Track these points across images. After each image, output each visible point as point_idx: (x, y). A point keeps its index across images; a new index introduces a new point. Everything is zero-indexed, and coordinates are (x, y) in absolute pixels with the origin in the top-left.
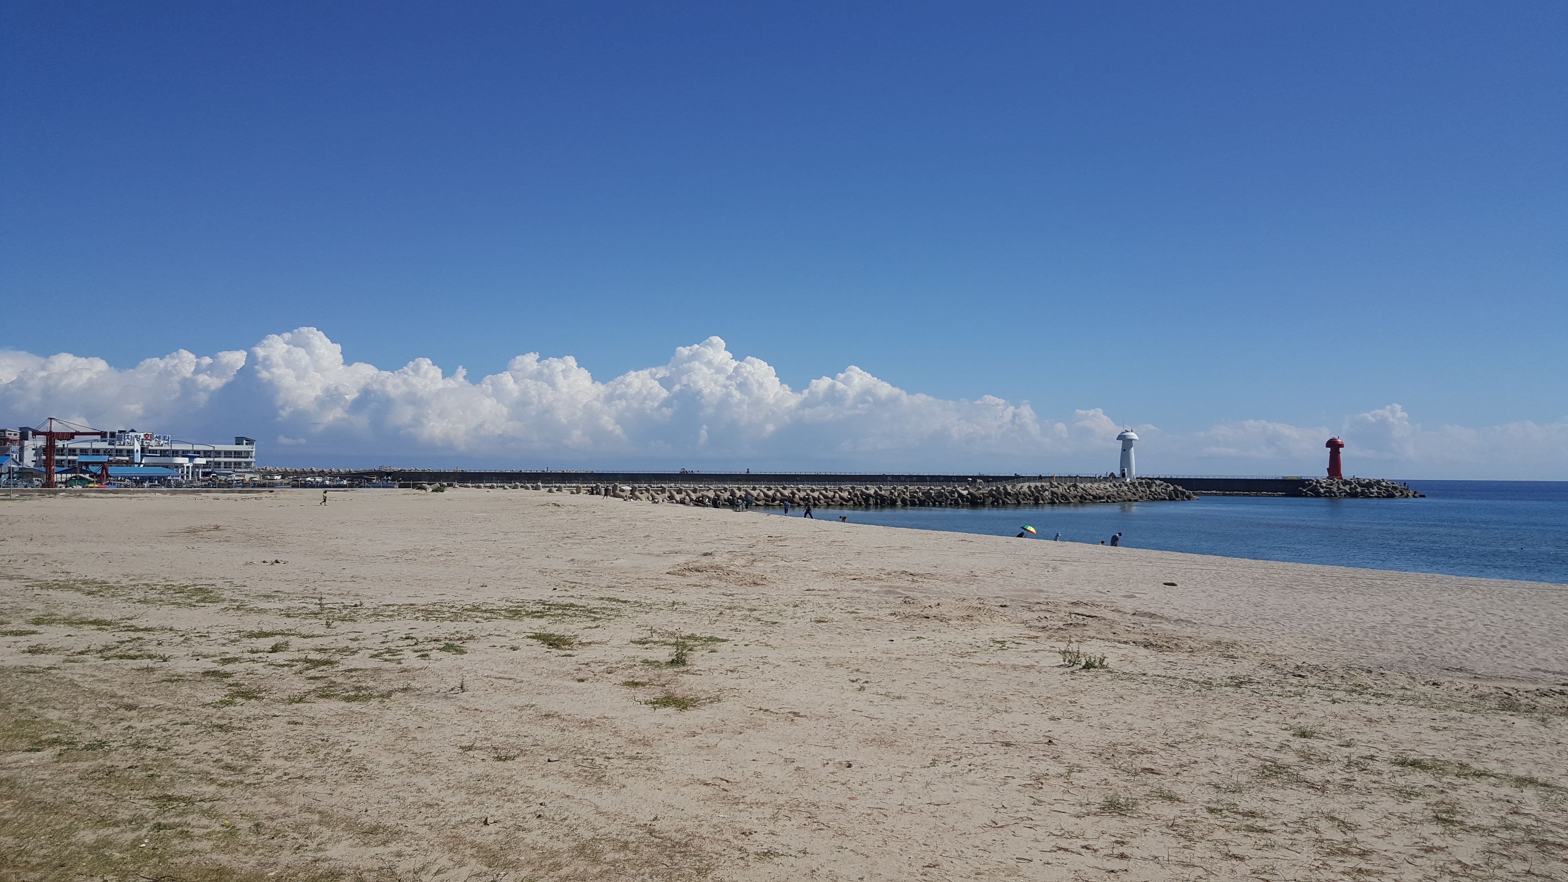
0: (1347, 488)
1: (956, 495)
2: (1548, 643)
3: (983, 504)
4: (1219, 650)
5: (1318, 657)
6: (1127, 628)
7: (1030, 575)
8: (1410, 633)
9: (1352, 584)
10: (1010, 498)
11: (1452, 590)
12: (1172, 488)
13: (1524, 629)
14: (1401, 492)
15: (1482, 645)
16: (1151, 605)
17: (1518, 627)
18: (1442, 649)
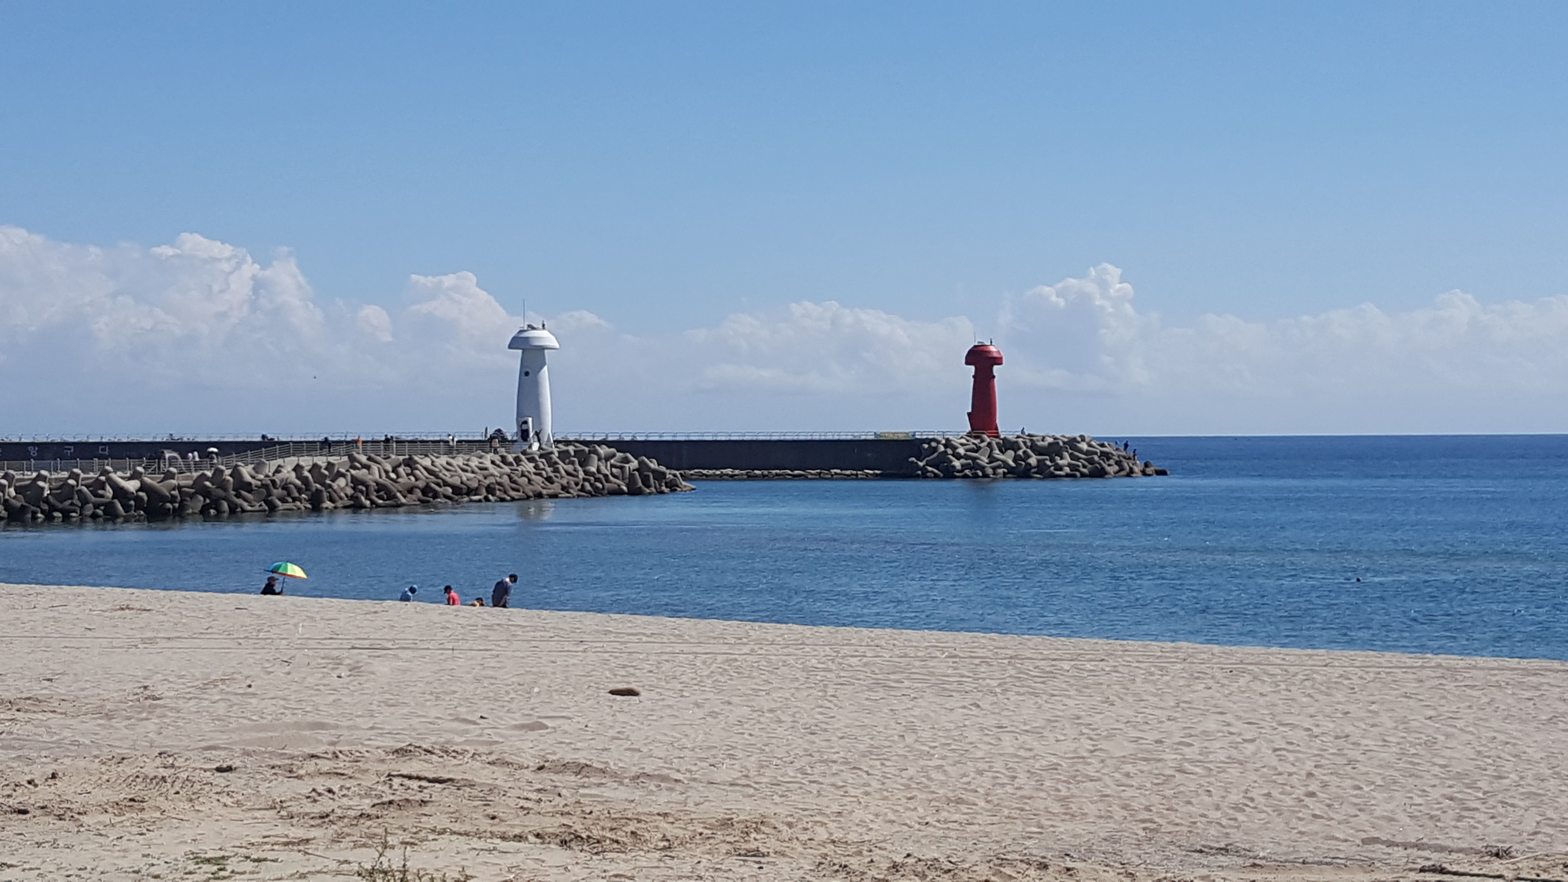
0: (1009, 457)
1: (109, 492)
2: (1395, 782)
3: (180, 515)
4: (728, 839)
5: (939, 840)
6: (522, 803)
7: (295, 687)
8: (1127, 775)
9: (1013, 672)
10: (249, 496)
11: (1213, 677)
12: (635, 464)
13: (1351, 754)
14: (1118, 463)
15: (1268, 795)
16: (579, 745)
17: (1340, 753)
18: (1190, 807)
